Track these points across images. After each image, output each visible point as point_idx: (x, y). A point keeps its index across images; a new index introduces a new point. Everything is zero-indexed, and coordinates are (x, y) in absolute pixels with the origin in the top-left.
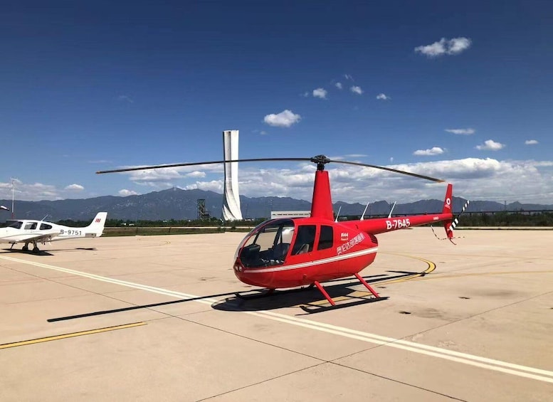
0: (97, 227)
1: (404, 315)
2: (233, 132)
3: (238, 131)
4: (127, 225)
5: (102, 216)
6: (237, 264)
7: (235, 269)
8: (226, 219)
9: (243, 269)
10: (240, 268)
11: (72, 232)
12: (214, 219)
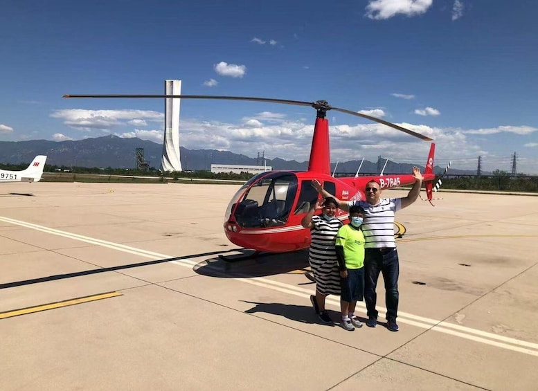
0: (35, 171)
1: (419, 285)
2: (175, 82)
3: (180, 81)
4: (62, 170)
5: (41, 160)
6: (230, 222)
7: (228, 229)
8: (165, 170)
9: (239, 230)
10: (235, 227)
11: (5, 176)
12: (153, 169)
